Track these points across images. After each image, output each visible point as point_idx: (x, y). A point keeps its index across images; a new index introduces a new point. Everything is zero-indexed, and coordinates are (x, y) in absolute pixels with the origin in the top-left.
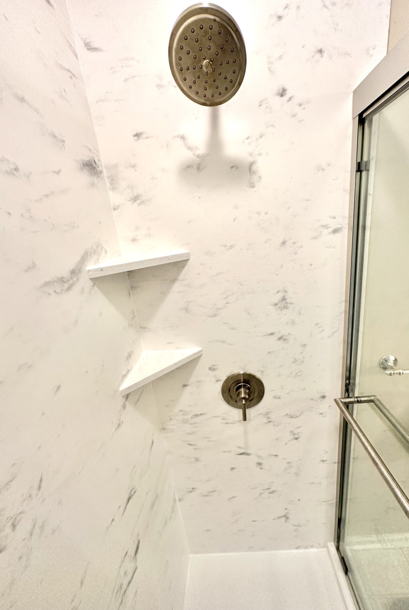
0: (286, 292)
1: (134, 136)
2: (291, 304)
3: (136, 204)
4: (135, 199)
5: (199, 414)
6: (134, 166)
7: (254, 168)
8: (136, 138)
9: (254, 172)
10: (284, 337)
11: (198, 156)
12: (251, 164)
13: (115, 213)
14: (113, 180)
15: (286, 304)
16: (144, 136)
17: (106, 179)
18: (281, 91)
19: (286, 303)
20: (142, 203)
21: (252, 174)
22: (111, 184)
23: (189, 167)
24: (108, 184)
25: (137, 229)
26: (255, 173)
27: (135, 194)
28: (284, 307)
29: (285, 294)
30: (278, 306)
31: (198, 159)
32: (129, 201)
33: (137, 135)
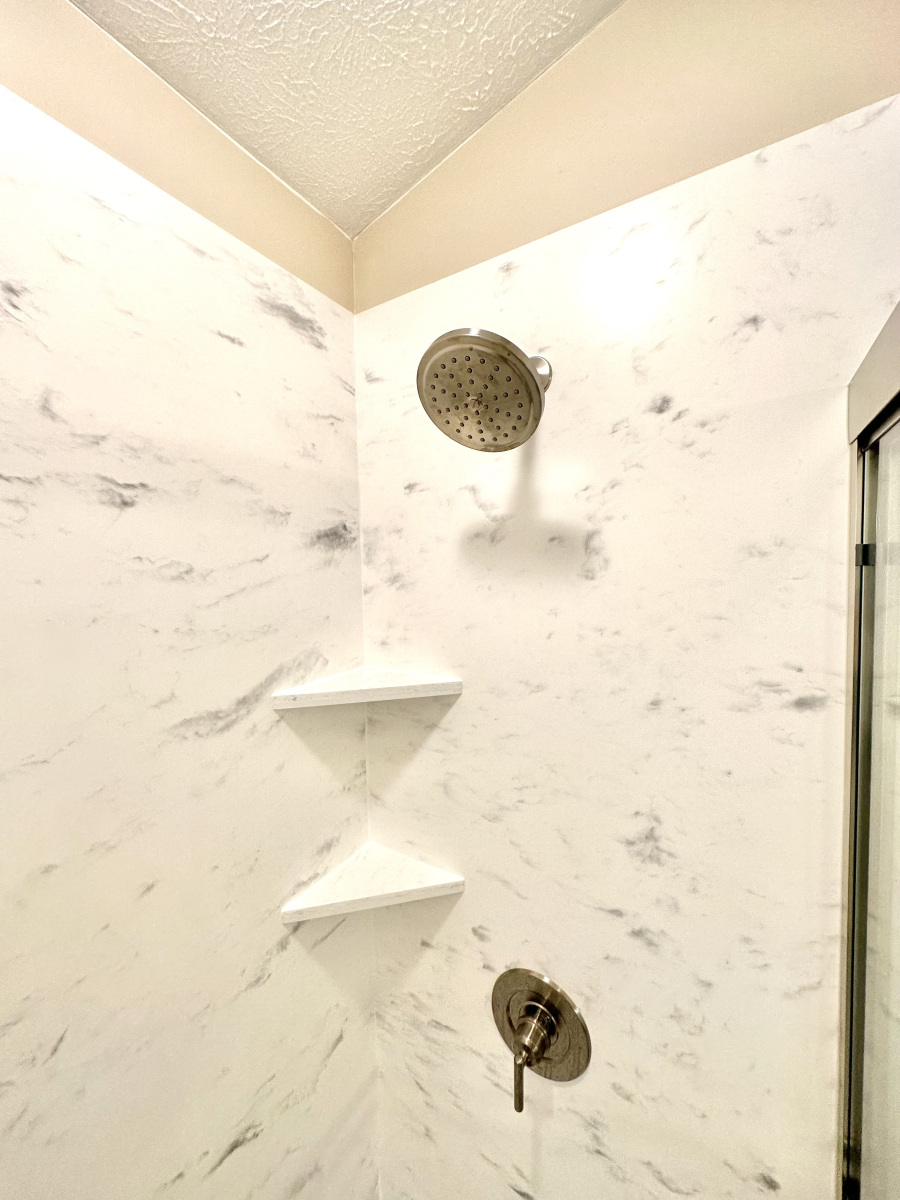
0: (657, 819)
1: (406, 488)
2: (671, 855)
3: (394, 588)
4: (395, 579)
5: (445, 1024)
6: (399, 531)
7: (595, 543)
8: (407, 491)
9: (594, 550)
10: (649, 936)
11: (494, 519)
12: (590, 536)
13: (365, 598)
14: (370, 549)
15: (656, 851)
16: (418, 488)
17: (362, 548)
18: (659, 402)
19: (657, 848)
20: (403, 586)
21: (590, 553)
22: (367, 555)
23: (477, 535)
24: (363, 555)
25: (390, 626)
26: (597, 552)
27: (396, 572)
28: (650, 857)
29: (654, 824)
30: (636, 848)
31: (494, 524)
32: (386, 582)
33: (410, 487)
